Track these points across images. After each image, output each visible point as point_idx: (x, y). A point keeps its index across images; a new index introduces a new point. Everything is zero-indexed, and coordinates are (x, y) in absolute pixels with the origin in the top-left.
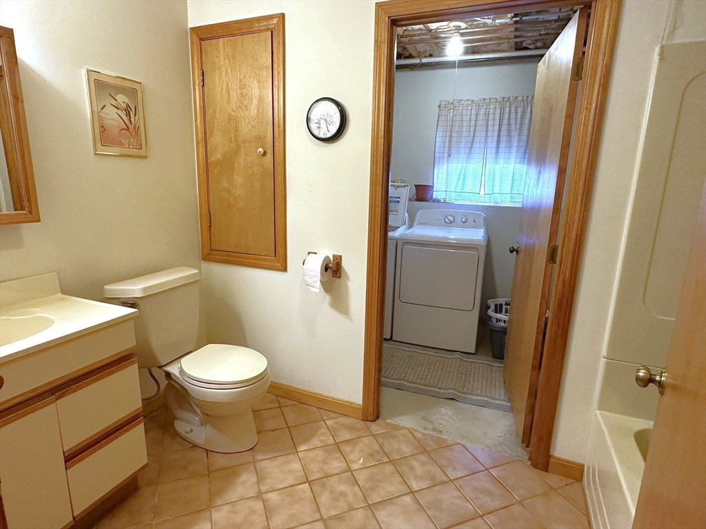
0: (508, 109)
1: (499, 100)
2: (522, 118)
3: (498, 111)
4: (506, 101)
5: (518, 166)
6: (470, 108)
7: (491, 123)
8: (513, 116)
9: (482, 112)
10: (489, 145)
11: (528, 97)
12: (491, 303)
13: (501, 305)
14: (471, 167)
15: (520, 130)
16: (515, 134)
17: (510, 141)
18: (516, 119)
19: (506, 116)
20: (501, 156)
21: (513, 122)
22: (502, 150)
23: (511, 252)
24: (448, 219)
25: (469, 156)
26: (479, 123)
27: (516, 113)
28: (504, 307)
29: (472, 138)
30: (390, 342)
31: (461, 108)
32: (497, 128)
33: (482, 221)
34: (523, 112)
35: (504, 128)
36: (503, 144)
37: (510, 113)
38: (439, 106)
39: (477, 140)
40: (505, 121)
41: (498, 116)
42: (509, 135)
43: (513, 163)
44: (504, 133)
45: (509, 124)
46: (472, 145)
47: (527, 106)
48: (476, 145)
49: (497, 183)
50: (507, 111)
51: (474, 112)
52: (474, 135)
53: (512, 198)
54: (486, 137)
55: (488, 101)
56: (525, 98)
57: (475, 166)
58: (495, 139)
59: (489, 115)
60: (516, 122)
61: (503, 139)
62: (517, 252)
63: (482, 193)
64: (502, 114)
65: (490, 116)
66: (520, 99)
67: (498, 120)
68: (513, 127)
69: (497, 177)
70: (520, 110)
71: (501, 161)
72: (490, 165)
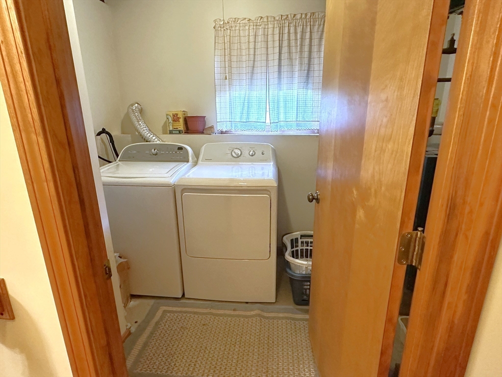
0: (286, 29)
1: (277, 18)
2: (302, 39)
3: (277, 31)
4: (284, 20)
5: (301, 91)
6: (247, 27)
7: (270, 44)
8: (292, 37)
9: (260, 32)
10: (271, 70)
11: (306, 15)
12: (287, 240)
13: (297, 239)
14: (254, 94)
15: (301, 52)
16: (296, 56)
17: (291, 65)
18: (296, 39)
19: (286, 36)
20: (284, 81)
21: (293, 43)
22: (284, 75)
23: (311, 201)
24: (235, 152)
25: (251, 82)
26: (259, 45)
27: (296, 33)
28: (300, 241)
29: (252, 62)
30: (183, 301)
31: (237, 28)
32: (277, 50)
33: (269, 154)
34: (302, 32)
35: (285, 50)
36: (285, 69)
37: (289, 33)
38: (214, 28)
39: (258, 64)
40: (285, 43)
41: (277, 38)
42: (290, 59)
43: (296, 88)
44: (285, 56)
45: (289, 46)
46: (253, 70)
47: (306, 26)
48: (257, 70)
49: (282, 110)
50: (286, 30)
51: (252, 33)
52: (254, 58)
53: (297, 125)
54: (267, 60)
55: (265, 20)
56: (303, 16)
57: (258, 93)
58: (276, 62)
59: (267, 35)
60: (296, 43)
61: (285, 62)
62: (318, 200)
63: (268, 121)
64: (281, 34)
65: (269, 37)
66: (298, 16)
67: (278, 41)
68: (293, 50)
69: (282, 104)
70: (299, 30)
71: (284, 87)
72: (273, 91)
